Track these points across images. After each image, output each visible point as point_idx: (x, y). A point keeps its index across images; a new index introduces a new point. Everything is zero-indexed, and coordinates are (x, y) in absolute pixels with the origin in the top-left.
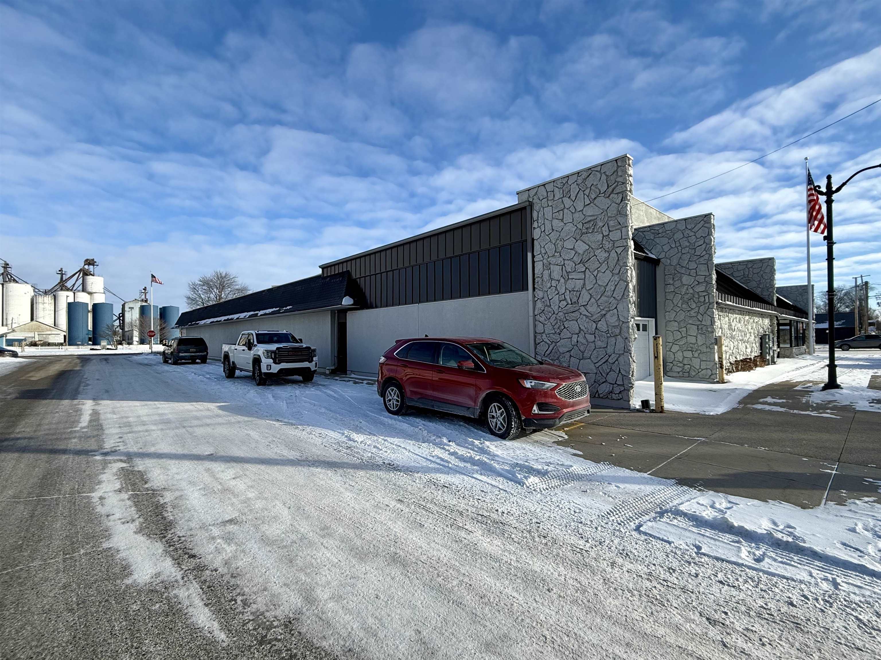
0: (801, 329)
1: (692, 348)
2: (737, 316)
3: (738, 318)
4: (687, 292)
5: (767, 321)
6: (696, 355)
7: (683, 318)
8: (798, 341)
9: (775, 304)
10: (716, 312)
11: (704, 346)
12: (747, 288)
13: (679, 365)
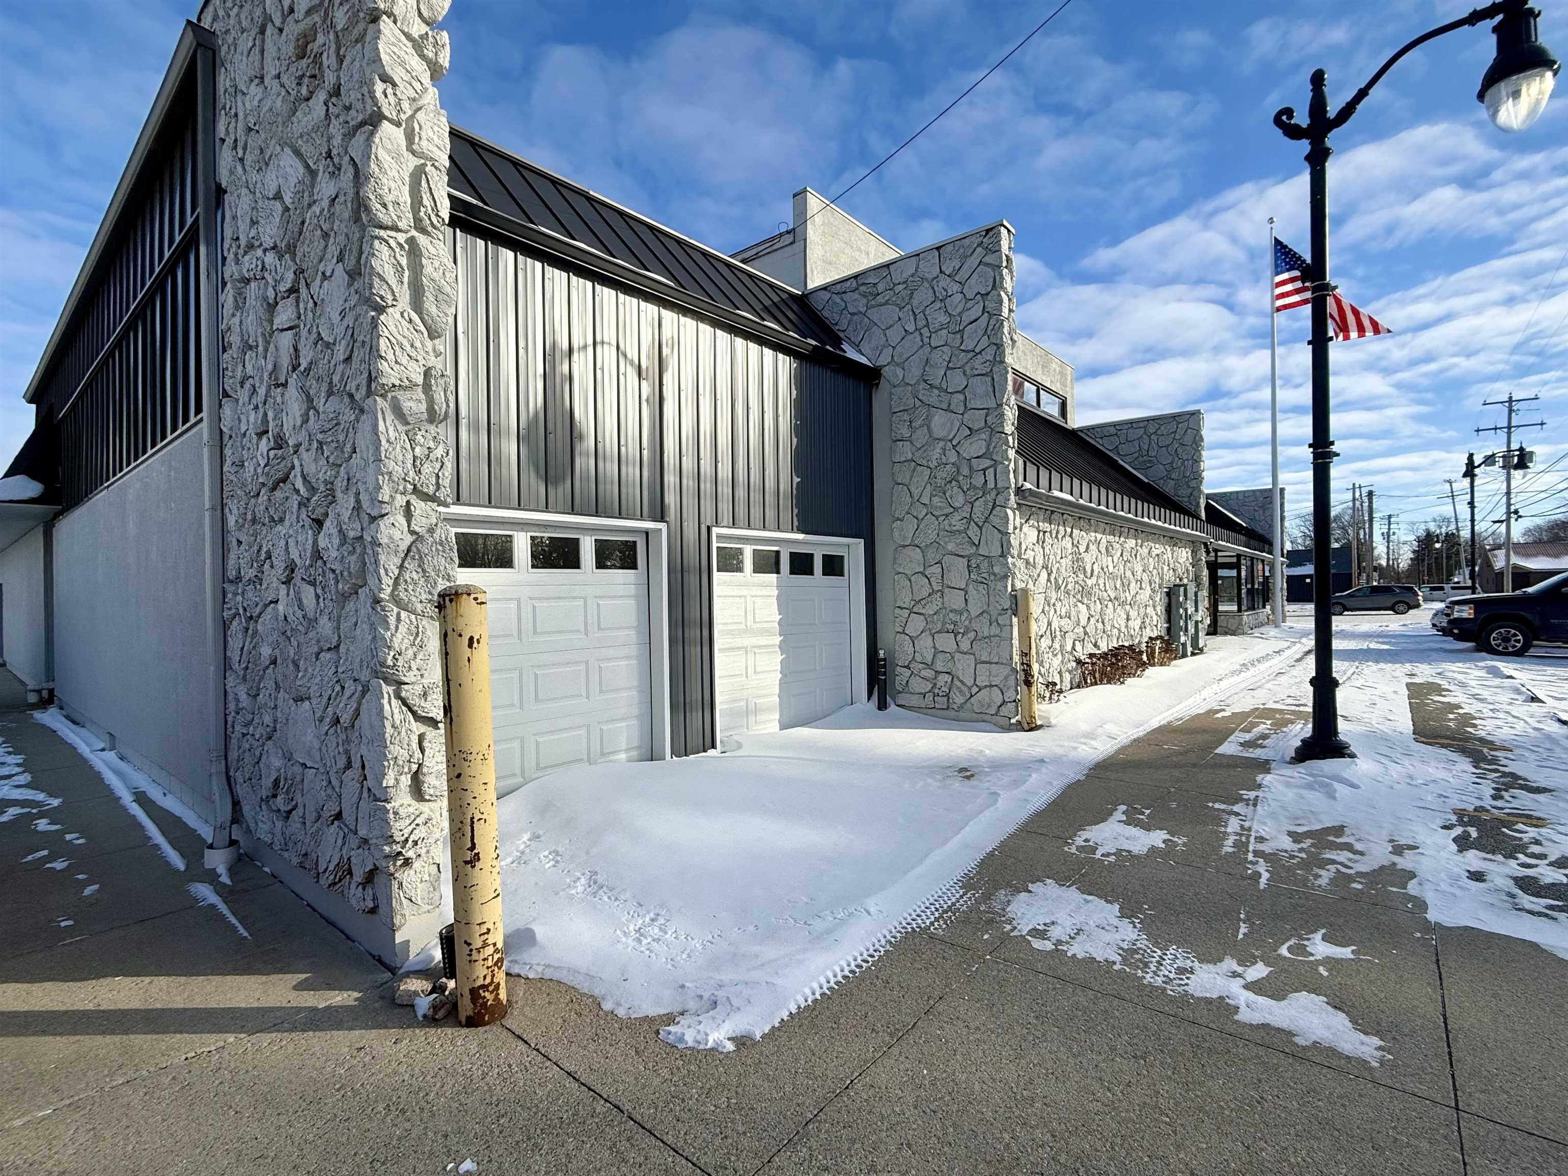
0: (1260, 573)
1: (955, 623)
2: (1099, 536)
3: (1104, 541)
4: (944, 461)
5: (1184, 555)
6: (965, 645)
7: (933, 536)
8: (1253, 600)
9: (1203, 515)
10: (1014, 518)
11: (985, 619)
12: (1146, 481)
13: (924, 673)
